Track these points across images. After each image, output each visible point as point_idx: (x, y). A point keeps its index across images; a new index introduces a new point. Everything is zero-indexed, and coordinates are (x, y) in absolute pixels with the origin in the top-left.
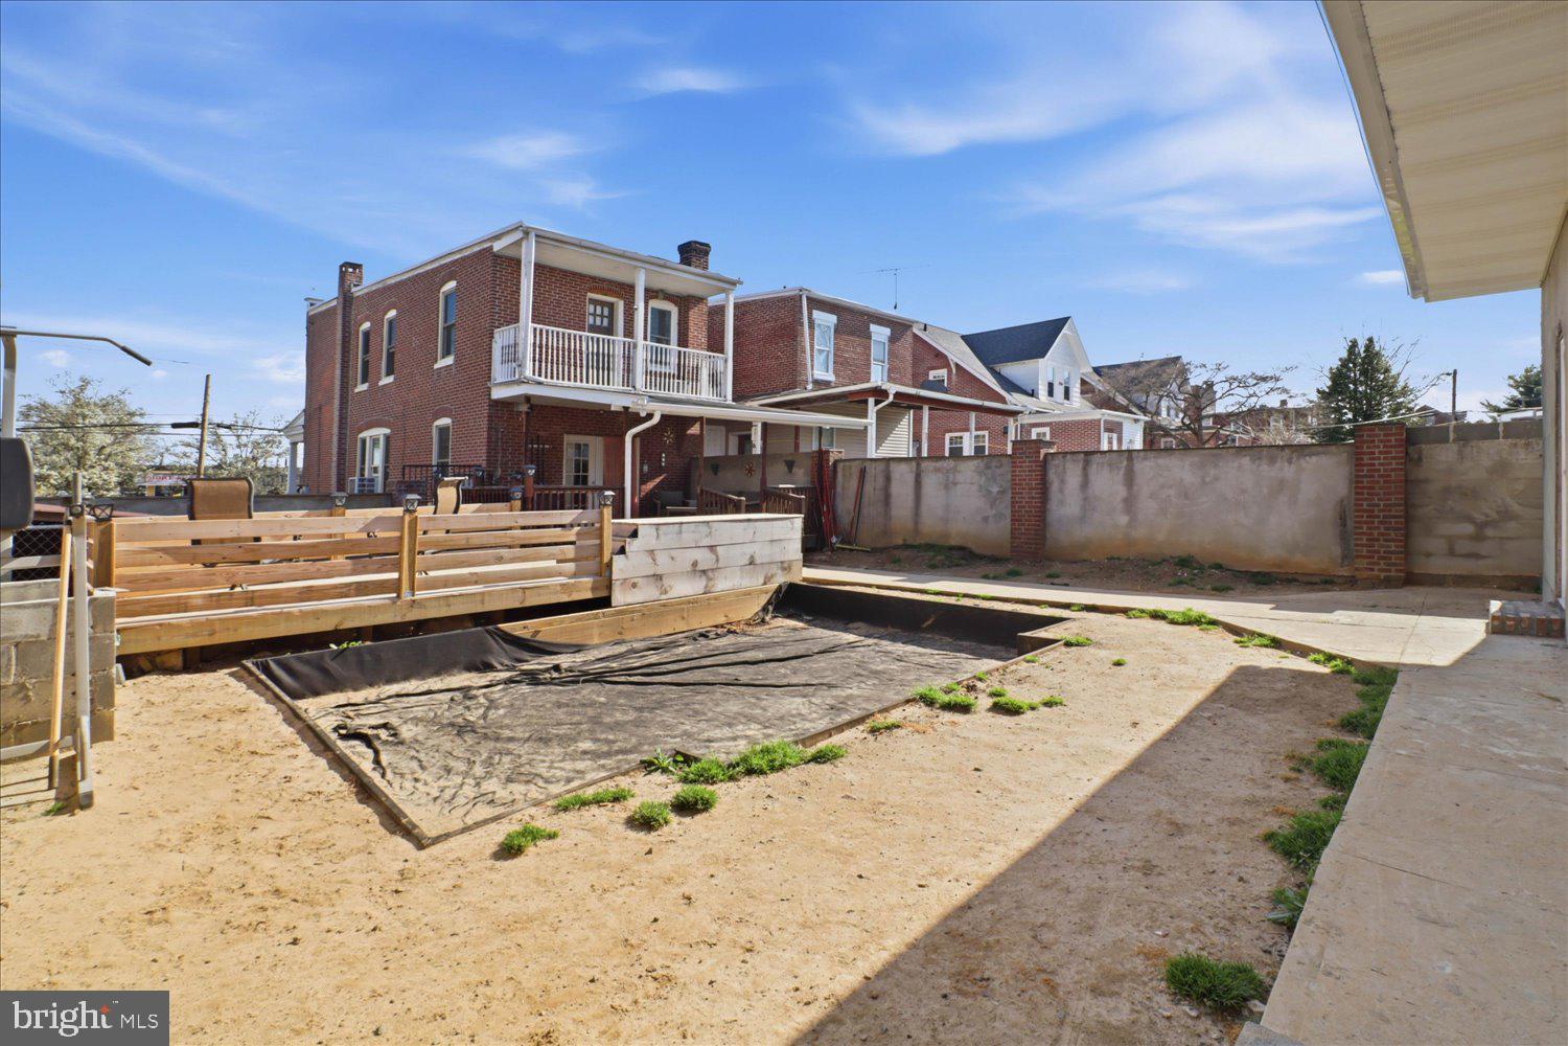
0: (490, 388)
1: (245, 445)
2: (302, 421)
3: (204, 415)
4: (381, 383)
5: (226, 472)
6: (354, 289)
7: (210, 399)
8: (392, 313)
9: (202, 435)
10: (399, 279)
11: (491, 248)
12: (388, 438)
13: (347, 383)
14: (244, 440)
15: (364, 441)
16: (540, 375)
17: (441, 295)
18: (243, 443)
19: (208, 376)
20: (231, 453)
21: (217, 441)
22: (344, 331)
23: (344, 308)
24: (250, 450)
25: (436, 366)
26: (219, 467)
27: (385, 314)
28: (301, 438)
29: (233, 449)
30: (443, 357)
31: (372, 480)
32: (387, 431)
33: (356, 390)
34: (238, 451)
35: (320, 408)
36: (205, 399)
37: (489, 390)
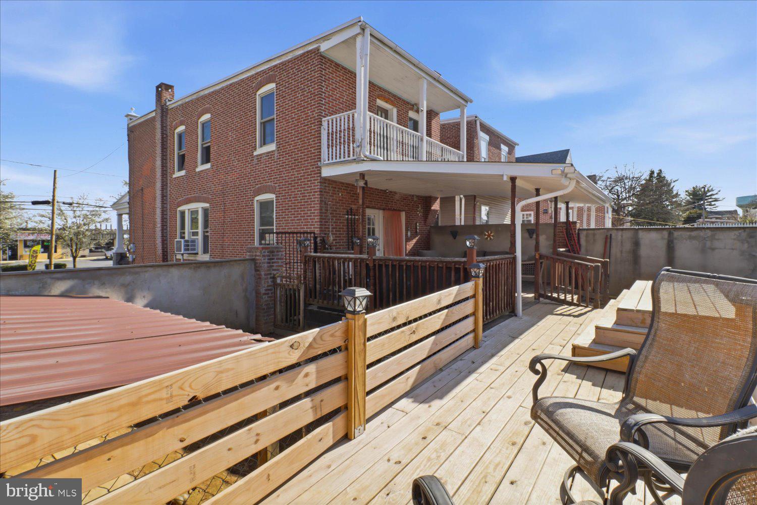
0: (320, 167)
1: (79, 217)
2: (127, 199)
3: (54, 196)
4: (198, 170)
5: (68, 232)
6: (168, 103)
7: (57, 186)
8: (207, 117)
9: (53, 210)
10: (211, 90)
11: (318, 49)
12: (205, 211)
13: (166, 171)
14: (78, 213)
15: (183, 213)
16: (377, 155)
17: (257, 96)
18: (77, 215)
19: (55, 171)
20: (70, 222)
21: (61, 213)
22: (162, 134)
23: (162, 117)
24: (81, 219)
25: (255, 153)
26: (64, 229)
27: (199, 118)
28: (127, 211)
29: (70, 218)
30: (261, 147)
31: (193, 241)
32: (207, 205)
33: (174, 176)
34: (74, 220)
35: (142, 190)
36: (54, 185)
37: (319, 168)
